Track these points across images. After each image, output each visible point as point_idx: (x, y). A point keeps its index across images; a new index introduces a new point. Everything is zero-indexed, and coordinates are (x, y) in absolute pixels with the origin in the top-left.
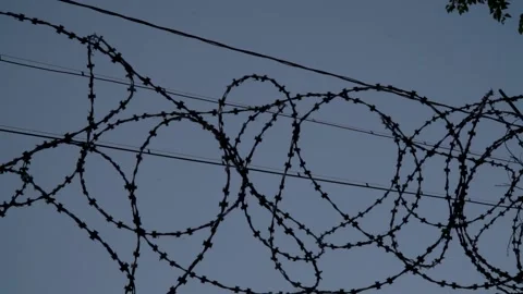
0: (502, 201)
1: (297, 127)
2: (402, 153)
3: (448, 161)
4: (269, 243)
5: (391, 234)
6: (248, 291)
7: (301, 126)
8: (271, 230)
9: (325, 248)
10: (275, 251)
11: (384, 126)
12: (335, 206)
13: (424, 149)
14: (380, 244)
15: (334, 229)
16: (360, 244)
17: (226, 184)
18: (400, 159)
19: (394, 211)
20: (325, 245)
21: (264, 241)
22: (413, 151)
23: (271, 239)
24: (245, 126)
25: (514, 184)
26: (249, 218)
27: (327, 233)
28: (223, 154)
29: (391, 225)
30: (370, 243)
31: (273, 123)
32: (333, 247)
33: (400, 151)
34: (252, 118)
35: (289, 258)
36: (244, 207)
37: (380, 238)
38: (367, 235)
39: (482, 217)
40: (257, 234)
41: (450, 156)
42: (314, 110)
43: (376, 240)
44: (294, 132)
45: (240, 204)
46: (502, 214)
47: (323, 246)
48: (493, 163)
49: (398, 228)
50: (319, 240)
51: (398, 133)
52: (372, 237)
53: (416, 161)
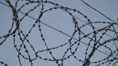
0: (105, 59)
1: (42, 13)
2: (76, 31)
3: (90, 41)
4: (19, 50)
5: (62, 60)
6: (6, 65)
7: (43, 14)
8: (21, 46)
9: (37, 57)
10: (20, 54)
11: (73, 21)
12: (46, 44)
13: (83, 34)
14: (57, 63)
15: (43, 51)
16: (50, 60)
17: (11, 28)
18: (74, 33)
19: (66, 53)
20: (38, 56)
21: (17, 50)
22: (80, 34)
23: (20, 49)
24: (24, 6)
25: (111, 55)
26: (14, 40)
27: (40, 51)
28: (13, 18)
29: (63, 57)
30: (54, 61)
31: (34, 9)
32: (40, 58)
33: (75, 30)
34: (27, 4)
35: (24, 58)
36: (14, 36)
37: (58, 60)
38: (54, 58)
39: (96, 63)
40: (15, 46)
41: (92, 40)
42: (50, 10)
43: (56, 61)
44: (40, 15)
45: (13, 34)
46: (103, 63)
47: (37, 56)
48: (106, 46)
49: (65, 59)
50: (36, 54)
51: (77, 26)
52: (55, 59)
53: (79, 37)
